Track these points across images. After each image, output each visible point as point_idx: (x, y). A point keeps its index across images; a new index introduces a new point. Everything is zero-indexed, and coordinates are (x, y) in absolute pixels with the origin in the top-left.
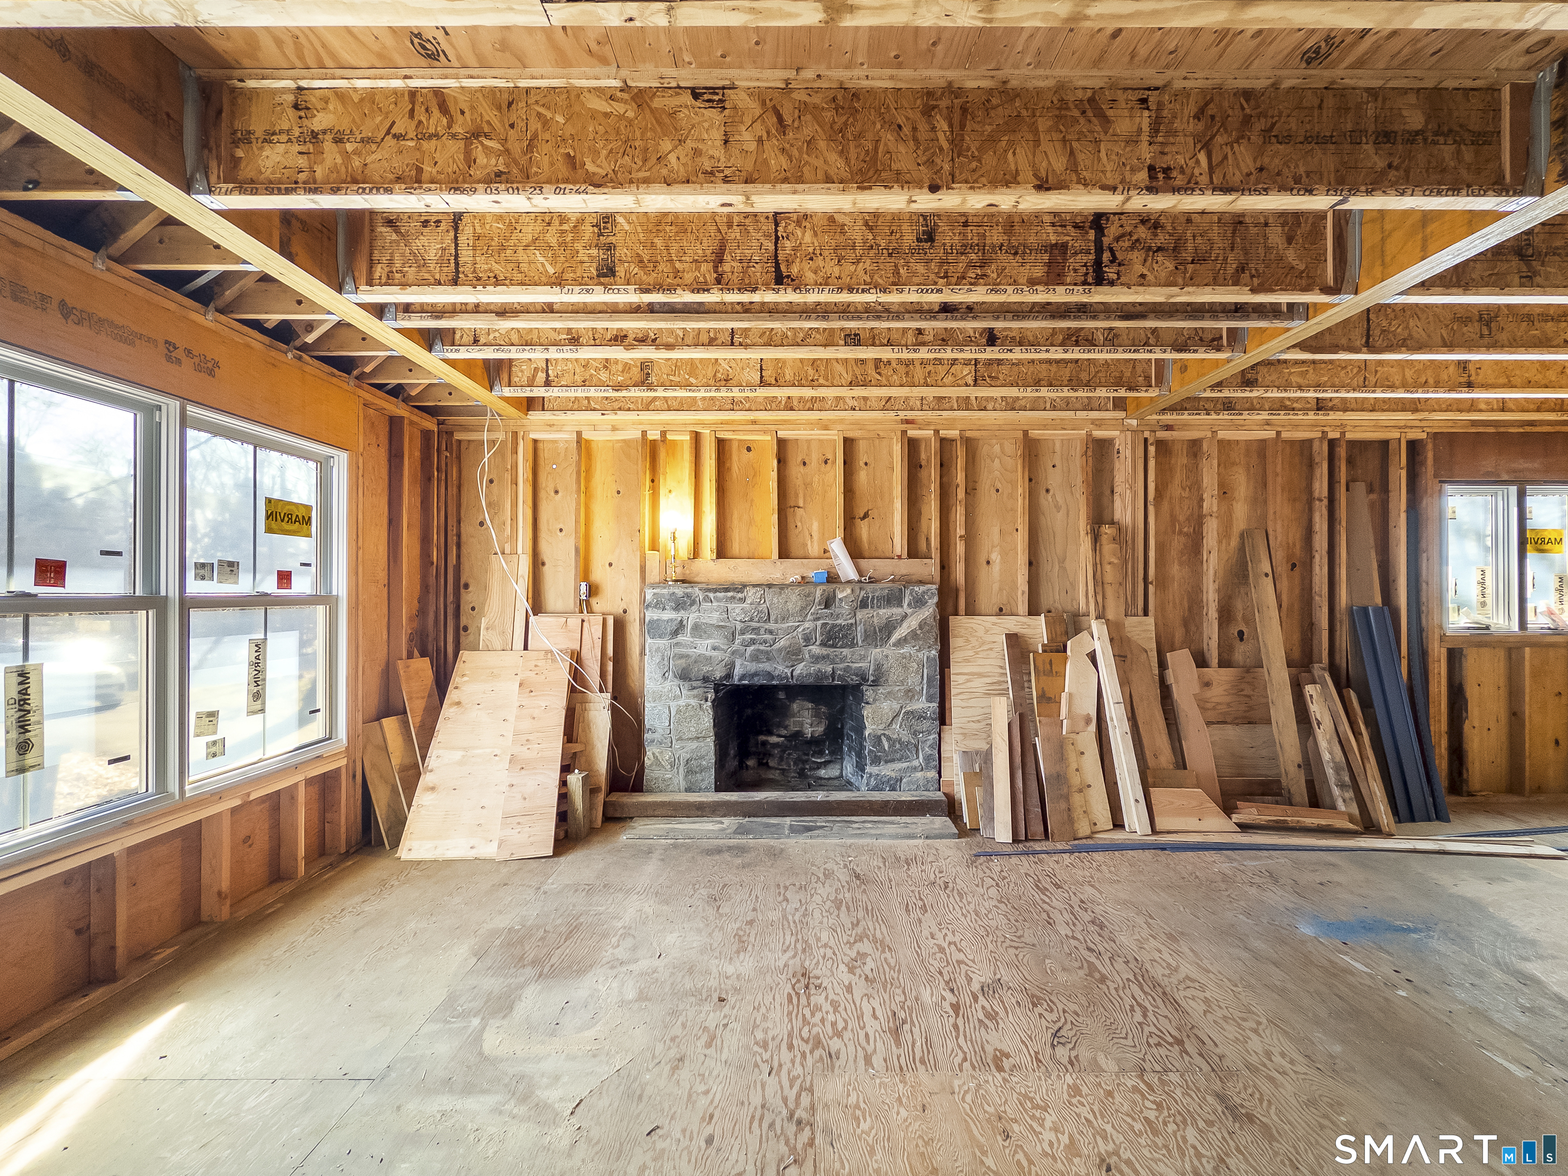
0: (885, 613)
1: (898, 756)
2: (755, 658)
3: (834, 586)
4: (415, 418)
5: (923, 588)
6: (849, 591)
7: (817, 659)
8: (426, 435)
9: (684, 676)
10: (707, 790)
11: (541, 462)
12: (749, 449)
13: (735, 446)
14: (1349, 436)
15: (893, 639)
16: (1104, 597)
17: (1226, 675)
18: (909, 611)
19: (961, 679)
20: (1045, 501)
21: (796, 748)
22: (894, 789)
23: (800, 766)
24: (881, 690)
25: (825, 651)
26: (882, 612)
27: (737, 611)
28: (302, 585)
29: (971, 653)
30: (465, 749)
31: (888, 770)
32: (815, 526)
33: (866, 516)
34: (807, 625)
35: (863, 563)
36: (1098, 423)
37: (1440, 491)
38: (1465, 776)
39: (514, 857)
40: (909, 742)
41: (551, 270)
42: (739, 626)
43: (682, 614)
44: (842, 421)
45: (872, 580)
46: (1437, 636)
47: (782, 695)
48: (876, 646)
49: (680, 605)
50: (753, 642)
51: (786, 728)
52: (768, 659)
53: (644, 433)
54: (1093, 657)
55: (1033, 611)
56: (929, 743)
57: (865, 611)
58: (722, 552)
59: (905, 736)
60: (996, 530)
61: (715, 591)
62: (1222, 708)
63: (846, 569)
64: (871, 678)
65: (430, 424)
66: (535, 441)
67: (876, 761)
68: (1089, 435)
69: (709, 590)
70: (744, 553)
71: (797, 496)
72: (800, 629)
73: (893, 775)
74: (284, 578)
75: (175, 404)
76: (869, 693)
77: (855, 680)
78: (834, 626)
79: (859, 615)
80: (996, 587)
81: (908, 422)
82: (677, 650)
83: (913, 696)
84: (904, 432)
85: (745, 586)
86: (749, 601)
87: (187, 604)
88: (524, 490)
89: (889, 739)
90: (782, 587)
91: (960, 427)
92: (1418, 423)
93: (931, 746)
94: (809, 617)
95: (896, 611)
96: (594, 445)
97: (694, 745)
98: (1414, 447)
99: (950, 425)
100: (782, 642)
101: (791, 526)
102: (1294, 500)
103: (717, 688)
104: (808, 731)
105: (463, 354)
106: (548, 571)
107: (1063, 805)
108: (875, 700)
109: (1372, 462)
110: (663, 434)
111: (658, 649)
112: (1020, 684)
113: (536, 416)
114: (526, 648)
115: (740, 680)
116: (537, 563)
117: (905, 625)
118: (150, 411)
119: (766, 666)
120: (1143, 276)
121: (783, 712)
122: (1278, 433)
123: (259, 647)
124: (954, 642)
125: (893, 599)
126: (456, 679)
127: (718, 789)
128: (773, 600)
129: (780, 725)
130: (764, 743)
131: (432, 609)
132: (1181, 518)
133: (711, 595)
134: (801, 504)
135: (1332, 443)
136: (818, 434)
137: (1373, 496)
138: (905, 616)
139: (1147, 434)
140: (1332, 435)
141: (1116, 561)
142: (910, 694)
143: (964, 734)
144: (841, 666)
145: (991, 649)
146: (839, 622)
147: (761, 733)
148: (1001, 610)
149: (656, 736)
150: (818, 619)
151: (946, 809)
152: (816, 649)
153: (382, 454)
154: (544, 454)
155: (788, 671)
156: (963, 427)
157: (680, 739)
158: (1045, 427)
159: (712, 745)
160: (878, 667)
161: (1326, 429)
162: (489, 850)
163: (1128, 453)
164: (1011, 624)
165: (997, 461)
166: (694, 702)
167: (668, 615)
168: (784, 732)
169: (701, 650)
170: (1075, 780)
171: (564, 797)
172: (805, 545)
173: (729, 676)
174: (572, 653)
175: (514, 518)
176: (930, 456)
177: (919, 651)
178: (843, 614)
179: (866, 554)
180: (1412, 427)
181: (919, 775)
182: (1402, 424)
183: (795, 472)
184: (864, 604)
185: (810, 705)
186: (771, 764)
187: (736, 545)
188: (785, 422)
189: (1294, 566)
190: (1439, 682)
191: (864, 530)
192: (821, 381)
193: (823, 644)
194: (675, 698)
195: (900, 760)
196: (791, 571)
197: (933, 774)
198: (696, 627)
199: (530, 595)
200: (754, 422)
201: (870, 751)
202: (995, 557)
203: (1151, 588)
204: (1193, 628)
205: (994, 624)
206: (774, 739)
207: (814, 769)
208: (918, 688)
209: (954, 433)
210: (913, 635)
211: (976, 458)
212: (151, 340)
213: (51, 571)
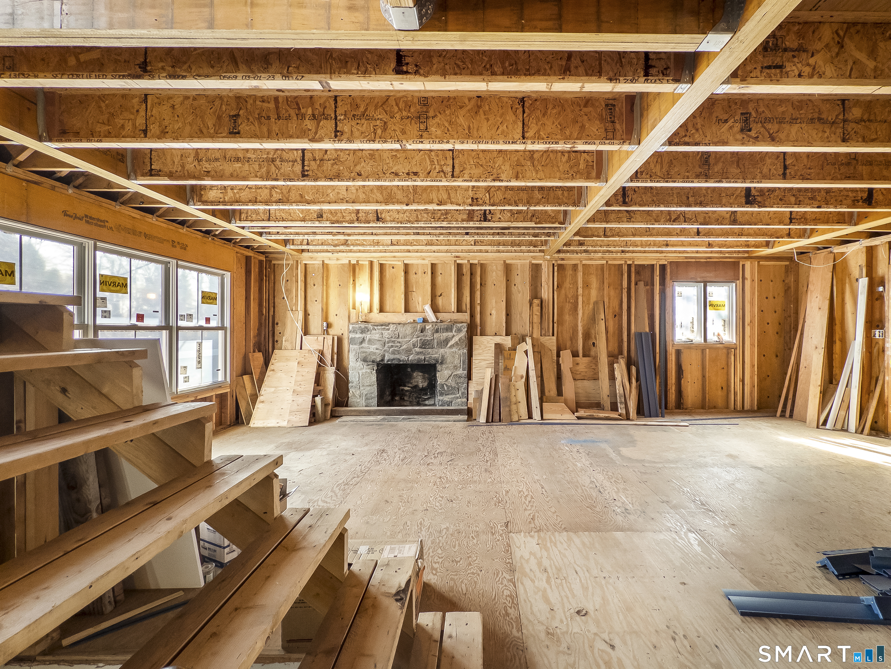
0: (445, 335)
1: (451, 392)
2: (393, 353)
3: (425, 324)
4: (256, 256)
5: (461, 325)
6: (431, 326)
7: (418, 353)
8: (261, 262)
9: (365, 360)
10: (374, 406)
11: (308, 273)
12: (393, 268)
13: (387, 266)
14: (636, 263)
15: (449, 345)
16: (532, 328)
17: (586, 359)
18: (455, 334)
19: (477, 362)
20: (514, 289)
21: (415, 392)
22: (449, 406)
23: (418, 400)
24: (444, 366)
25: (421, 350)
26: (444, 334)
27: (386, 334)
28: (214, 323)
29: (481, 351)
30: (275, 387)
31: (446, 398)
32: (420, 299)
33: (441, 295)
34: (414, 339)
35: (439, 314)
36: (533, 258)
37: (673, 285)
38: (682, 401)
39: (293, 426)
40: (455, 387)
41: (301, 216)
42: (387, 340)
43: (364, 335)
44: (430, 257)
45: (442, 322)
46: (671, 345)
47: (409, 370)
48: (442, 348)
49: (362, 332)
50: (392, 346)
51: (411, 383)
52: (399, 354)
53: (350, 261)
54: (526, 352)
55: (507, 335)
56: (463, 387)
57: (437, 334)
58: (381, 310)
59: (453, 384)
60: (494, 301)
61: (377, 326)
62: (583, 374)
63: (431, 316)
64: (440, 361)
65: (263, 258)
66: (306, 264)
67: (442, 394)
68: (530, 263)
69: (375, 325)
70: (391, 310)
71: (413, 287)
72: (411, 341)
73: (448, 400)
74: (208, 320)
75: (175, 262)
76: (439, 367)
77: (433, 362)
78: (425, 340)
79: (435, 336)
80: (494, 324)
81: (457, 257)
82: (362, 350)
83: (457, 368)
84: (455, 261)
85: (389, 324)
86: (390, 330)
87: (179, 329)
88: (301, 285)
89: (447, 385)
90: (404, 324)
91: (478, 259)
92: (664, 258)
93: (464, 389)
94: (415, 336)
95: (450, 334)
96: (329, 266)
97: (369, 388)
98: (663, 267)
99: (474, 258)
100: (404, 347)
101: (410, 299)
102: (616, 289)
103: (378, 365)
104: (421, 385)
105: (274, 237)
106: (310, 317)
107: (507, 409)
108: (441, 370)
109: (648, 273)
110: (358, 261)
111: (354, 350)
112: (497, 363)
113: (305, 254)
114: (301, 349)
115: (387, 362)
116: (306, 315)
117: (453, 340)
118: (168, 264)
119: (397, 356)
120: (500, 218)
121: (410, 377)
122: (607, 262)
123: (200, 345)
124: (474, 347)
125: (449, 329)
126: (272, 361)
127: (378, 406)
128: (400, 329)
129: (409, 382)
130: (403, 390)
131: (263, 333)
132: (570, 296)
133: (376, 327)
134: (414, 290)
135: (629, 266)
136: (420, 262)
137: (648, 287)
138: (454, 336)
139: (554, 261)
140: (629, 262)
141: (538, 314)
142: (456, 368)
143: (477, 384)
144: (428, 356)
145: (489, 350)
146: (427, 338)
147: (401, 385)
148: (496, 334)
149: (353, 384)
150: (418, 337)
151: (466, 412)
152: (417, 349)
153: (243, 271)
154: (309, 270)
155: (407, 358)
156: (480, 259)
157: (363, 386)
158: (513, 259)
159: (376, 388)
160: (443, 357)
161: (626, 260)
162: (284, 423)
163: (546, 269)
164: (498, 339)
165: (494, 273)
166: (368, 371)
167: (358, 335)
168: (410, 385)
169: (372, 350)
170: (513, 400)
171: (313, 405)
172: (416, 307)
173: (383, 360)
174: (320, 351)
175: (297, 296)
176: (466, 270)
177: (459, 350)
178: (428, 335)
179: (441, 311)
180: (661, 259)
181: (459, 400)
182: (658, 258)
183: (412, 277)
184: (437, 331)
185: (421, 374)
186: (405, 398)
187: (388, 307)
188: (407, 257)
189: (615, 316)
190: (672, 363)
191: (440, 301)
192: (415, 243)
193: (420, 347)
194: (361, 369)
195: (451, 394)
196: (409, 317)
197: (465, 400)
198: (370, 340)
199: (303, 328)
200: (394, 257)
201: (439, 390)
202: (494, 312)
203: (555, 325)
204: (574, 341)
205: (491, 339)
206: (406, 388)
207: (424, 401)
208: (459, 365)
209: (476, 262)
210: (457, 343)
211: (485, 272)
212: (168, 241)
213: (140, 317)
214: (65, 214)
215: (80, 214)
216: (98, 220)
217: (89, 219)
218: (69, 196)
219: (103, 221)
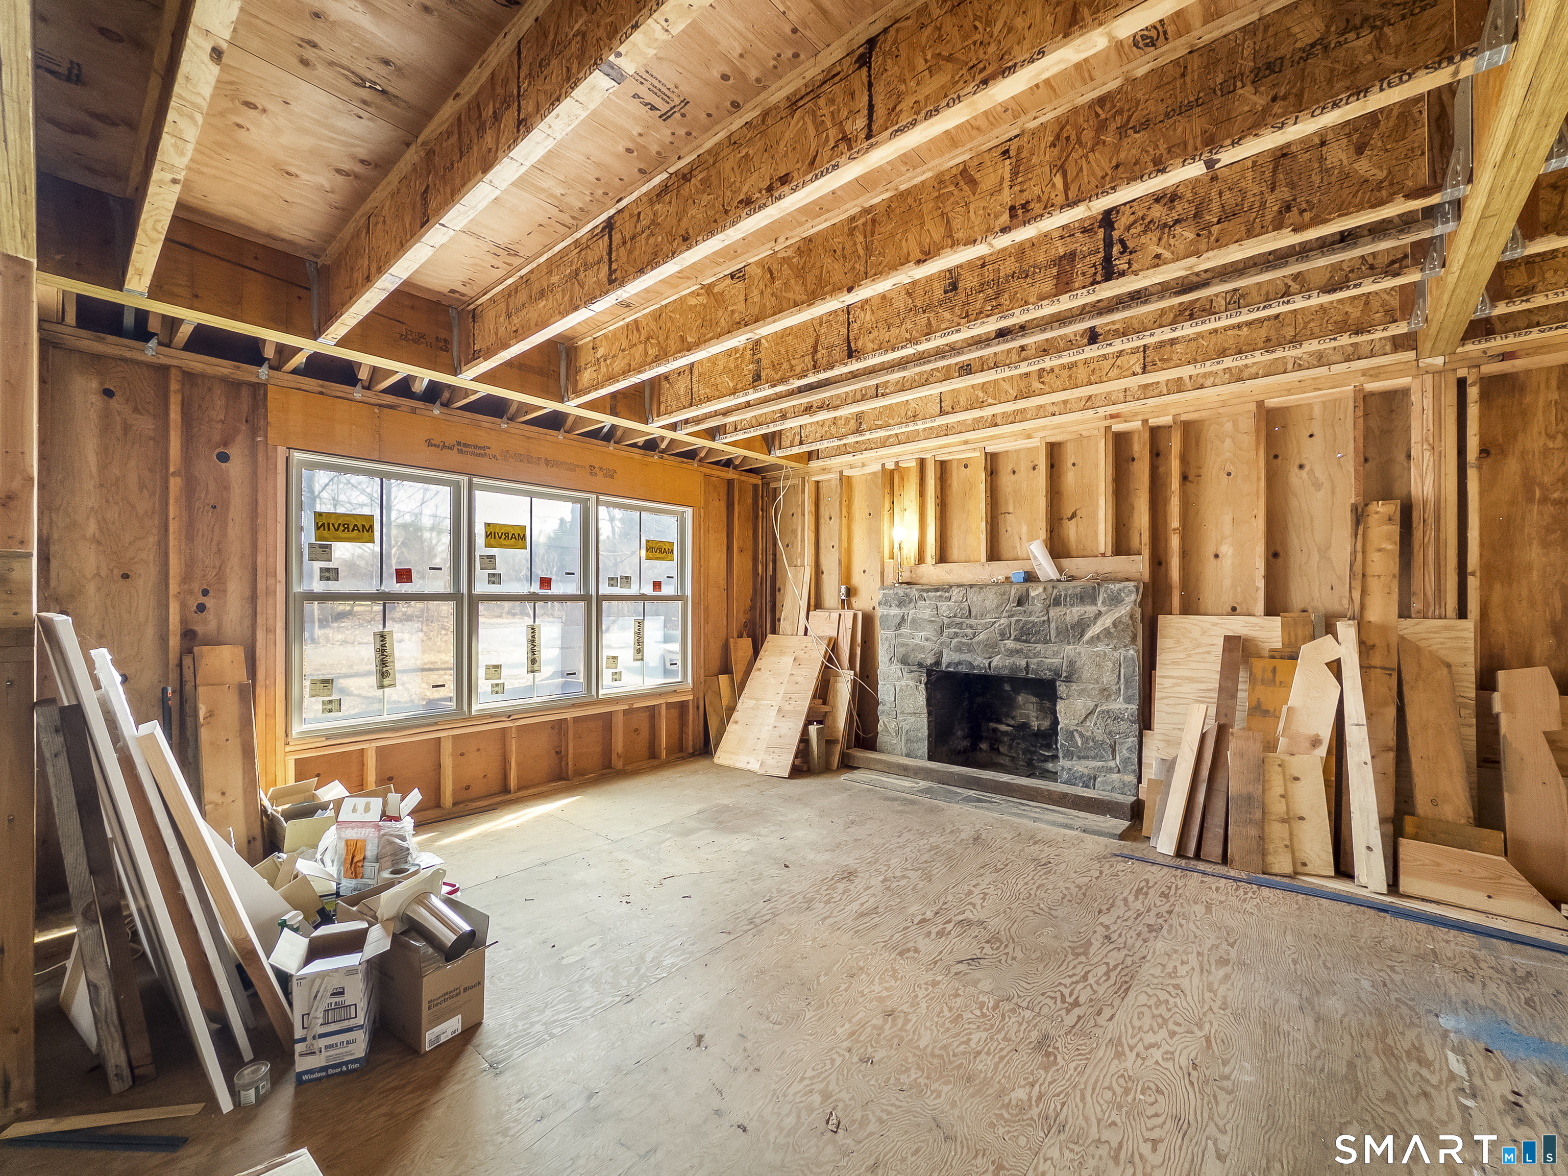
0: (1074, 613)
1: (1092, 754)
2: (958, 649)
3: (1028, 584)
4: (743, 478)
5: (1119, 586)
6: (1041, 589)
7: (1012, 653)
8: (755, 487)
9: (904, 661)
10: (921, 758)
11: (821, 497)
12: (966, 466)
13: (955, 465)
15: (1087, 637)
16: (1364, 592)
18: (1103, 609)
19: (1167, 682)
20: (1297, 480)
21: (1023, 738)
22: (1087, 787)
23: (1029, 756)
24: (1074, 686)
25: (1018, 646)
26: (1075, 609)
27: (944, 607)
28: (668, 590)
29: (1182, 655)
30: (757, 699)
31: (1082, 767)
32: (1024, 529)
33: (1074, 516)
34: (1002, 621)
35: (1065, 562)
36: (1369, 374)
39: (769, 773)
40: (1103, 742)
41: (731, 385)
42: (946, 621)
43: (904, 610)
44: (1044, 428)
45: (1072, 578)
47: (1007, 687)
48: (1069, 644)
49: (901, 604)
50: (956, 635)
51: (1013, 718)
52: (969, 651)
53: (883, 465)
54: (1336, 667)
55: (1271, 610)
56: (1127, 746)
57: (1058, 609)
58: (942, 557)
59: (1099, 735)
60: (1227, 519)
61: (928, 591)
63: (1046, 568)
64: (1064, 674)
65: (756, 480)
66: (818, 482)
67: (1069, 755)
68: (1358, 390)
69: (923, 590)
70: (963, 558)
71: (1007, 504)
72: (997, 625)
73: (1086, 771)
74: (657, 585)
75: (594, 496)
76: (1062, 689)
77: (1048, 675)
78: (1026, 623)
79: (1052, 613)
80: (1227, 583)
81: (1112, 417)
82: (900, 640)
83: (1109, 695)
84: (1108, 428)
85: (951, 587)
86: (953, 599)
87: (601, 599)
88: (809, 520)
89: (1082, 735)
90: (982, 587)
91: (1173, 412)
93: (1129, 749)
94: (1005, 614)
95: (1091, 610)
96: (854, 480)
97: (912, 719)
99: (1161, 410)
100: (981, 636)
101: (1002, 531)
103: (929, 673)
104: (1035, 724)
105: (740, 436)
106: (825, 577)
107: (1253, 832)
108: (1068, 696)
110: (897, 463)
111: (886, 639)
112: (1227, 692)
113: (815, 464)
114: (806, 634)
115: (947, 667)
116: (818, 572)
117: (1099, 623)
118: (585, 503)
119: (967, 657)
120: (1158, 256)
121: (1010, 703)
123: (640, 624)
124: (1162, 643)
125: (1087, 596)
126: (762, 653)
127: (930, 758)
128: (973, 596)
129: (1008, 716)
130: (995, 730)
131: (758, 605)
133: (925, 594)
134: (1011, 510)
136: (1022, 444)
138: (1100, 614)
139: (1462, 373)
141: (1389, 547)
142: (1106, 694)
143: (1168, 742)
144: (1035, 660)
145: (1208, 653)
146: (1032, 619)
147: (991, 720)
148: (1234, 609)
149: (885, 708)
150: (1012, 616)
151: (1128, 813)
152: (1010, 644)
153: (722, 506)
154: (824, 490)
155: (986, 662)
156: (1177, 411)
157: (902, 713)
158: (1289, 392)
159: (925, 720)
160: (1071, 663)
162: (754, 766)
163: (1428, 403)
164: (1238, 626)
165: (1228, 442)
166: (912, 683)
167: (895, 611)
168: (1012, 722)
169: (917, 641)
170: (1278, 808)
171: (804, 740)
172: (1015, 548)
173: (938, 663)
174: (830, 639)
175: (803, 541)
176: (1140, 449)
177: (1115, 648)
178: (1036, 612)
179: (1074, 554)
181: (1115, 776)
183: (1006, 481)
184: (1057, 602)
185: (1034, 699)
186: (1002, 750)
187: (955, 551)
188: (992, 438)
191: (1072, 531)
193: (1017, 639)
194: (898, 679)
195: (1094, 758)
196: (999, 571)
197: (1131, 778)
198: (914, 621)
199: (812, 596)
200: (966, 442)
201: (1062, 745)
202: (1226, 550)
203: (1473, 581)
205: (1215, 624)
206: (1003, 728)
207: (1042, 761)
208: (1114, 688)
209: (1166, 420)
210: (1107, 633)
211: (1197, 444)
212: (583, 467)
213: (546, 582)
214: (429, 443)
215: (450, 441)
216: (476, 447)
217: (462, 447)
218: (435, 418)
219: (484, 448)
